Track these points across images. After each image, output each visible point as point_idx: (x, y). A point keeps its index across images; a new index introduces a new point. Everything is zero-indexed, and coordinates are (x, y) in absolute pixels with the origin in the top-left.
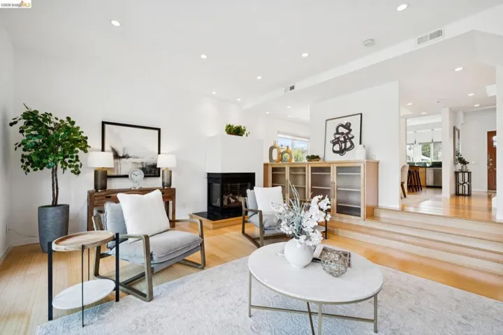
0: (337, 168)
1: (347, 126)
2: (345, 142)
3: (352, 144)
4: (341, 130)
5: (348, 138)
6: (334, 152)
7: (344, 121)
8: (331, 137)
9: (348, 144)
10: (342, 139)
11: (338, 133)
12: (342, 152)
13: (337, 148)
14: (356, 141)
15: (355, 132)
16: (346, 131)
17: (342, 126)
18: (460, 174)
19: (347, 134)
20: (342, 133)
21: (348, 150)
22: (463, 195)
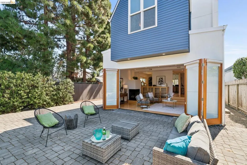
0: (161, 88)
1: (162, 78)
2: (161, 82)
3: (163, 83)
4: (160, 79)
5: (162, 81)
6: (159, 84)
7: (161, 77)
8: (158, 81)
9: (162, 83)
10: (161, 81)
11: (159, 80)
12: (160, 84)
13: (159, 83)
14: (164, 82)
15: (164, 80)
16: (161, 79)
17: (161, 78)
18: (182, 89)
19: (162, 80)
20: (161, 80)
21: (162, 84)
22: (183, 94)
